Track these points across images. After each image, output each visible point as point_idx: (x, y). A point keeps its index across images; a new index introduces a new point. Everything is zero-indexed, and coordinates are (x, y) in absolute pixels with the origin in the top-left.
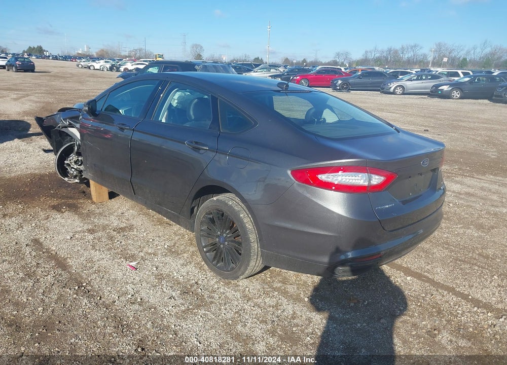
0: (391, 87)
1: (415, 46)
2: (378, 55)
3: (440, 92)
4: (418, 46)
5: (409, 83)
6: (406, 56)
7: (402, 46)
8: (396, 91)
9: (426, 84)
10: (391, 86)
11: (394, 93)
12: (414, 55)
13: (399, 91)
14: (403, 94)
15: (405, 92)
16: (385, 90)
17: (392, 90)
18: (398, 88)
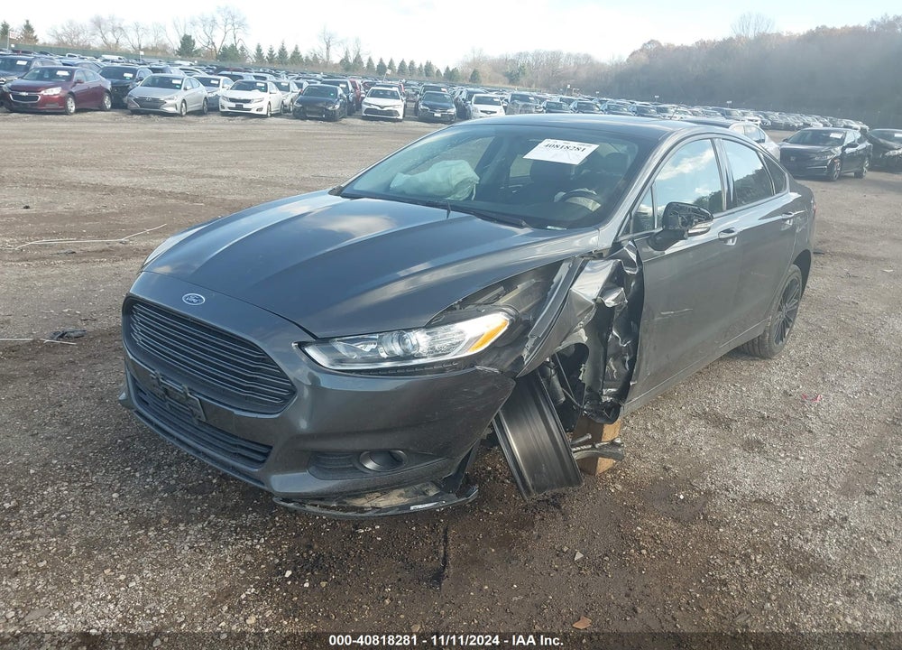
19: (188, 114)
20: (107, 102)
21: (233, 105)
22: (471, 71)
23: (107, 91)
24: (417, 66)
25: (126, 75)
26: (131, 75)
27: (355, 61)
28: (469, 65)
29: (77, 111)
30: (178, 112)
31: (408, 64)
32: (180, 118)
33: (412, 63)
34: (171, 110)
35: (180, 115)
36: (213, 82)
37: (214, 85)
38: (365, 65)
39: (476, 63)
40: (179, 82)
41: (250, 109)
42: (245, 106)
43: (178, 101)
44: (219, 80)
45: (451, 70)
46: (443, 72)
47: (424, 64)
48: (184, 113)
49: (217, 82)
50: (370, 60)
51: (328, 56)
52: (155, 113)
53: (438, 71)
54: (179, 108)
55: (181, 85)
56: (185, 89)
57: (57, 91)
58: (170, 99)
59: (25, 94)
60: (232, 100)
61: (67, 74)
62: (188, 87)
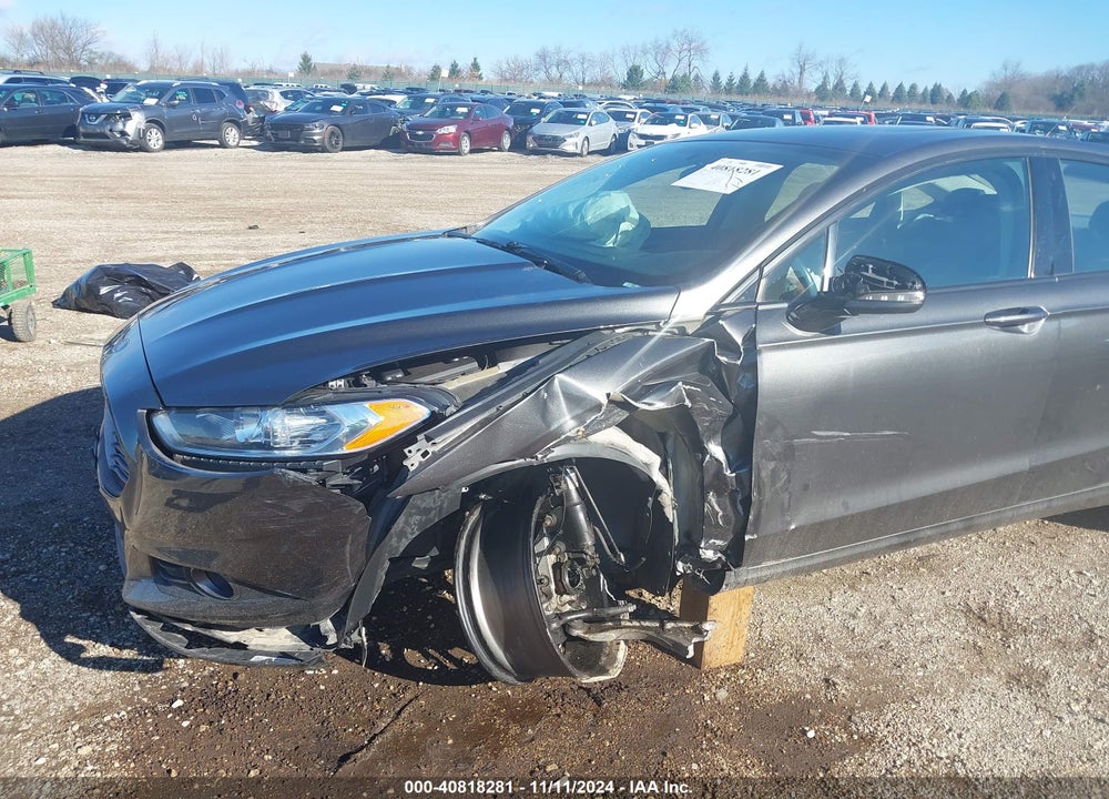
19: (589, 153)
20: (507, 141)
22: (1000, 93)
23: (508, 129)
24: (920, 90)
25: (533, 111)
26: (538, 111)
27: (835, 87)
28: (997, 86)
29: (472, 151)
30: (578, 151)
31: (907, 88)
32: (579, 158)
33: (913, 87)
34: (571, 149)
35: (580, 155)
36: (628, 116)
37: (629, 119)
38: (848, 93)
39: (1009, 83)
40: (584, 117)
43: (579, 141)
44: (635, 114)
45: (969, 93)
46: (956, 97)
47: (930, 88)
48: (585, 153)
49: (632, 116)
50: (855, 85)
51: (800, 82)
52: (554, 153)
53: (950, 97)
54: (579, 148)
55: (585, 120)
56: (590, 124)
57: (452, 129)
58: (571, 136)
59: (420, 133)
60: (642, 137)
61: (465, 110)
62: (594, 122)
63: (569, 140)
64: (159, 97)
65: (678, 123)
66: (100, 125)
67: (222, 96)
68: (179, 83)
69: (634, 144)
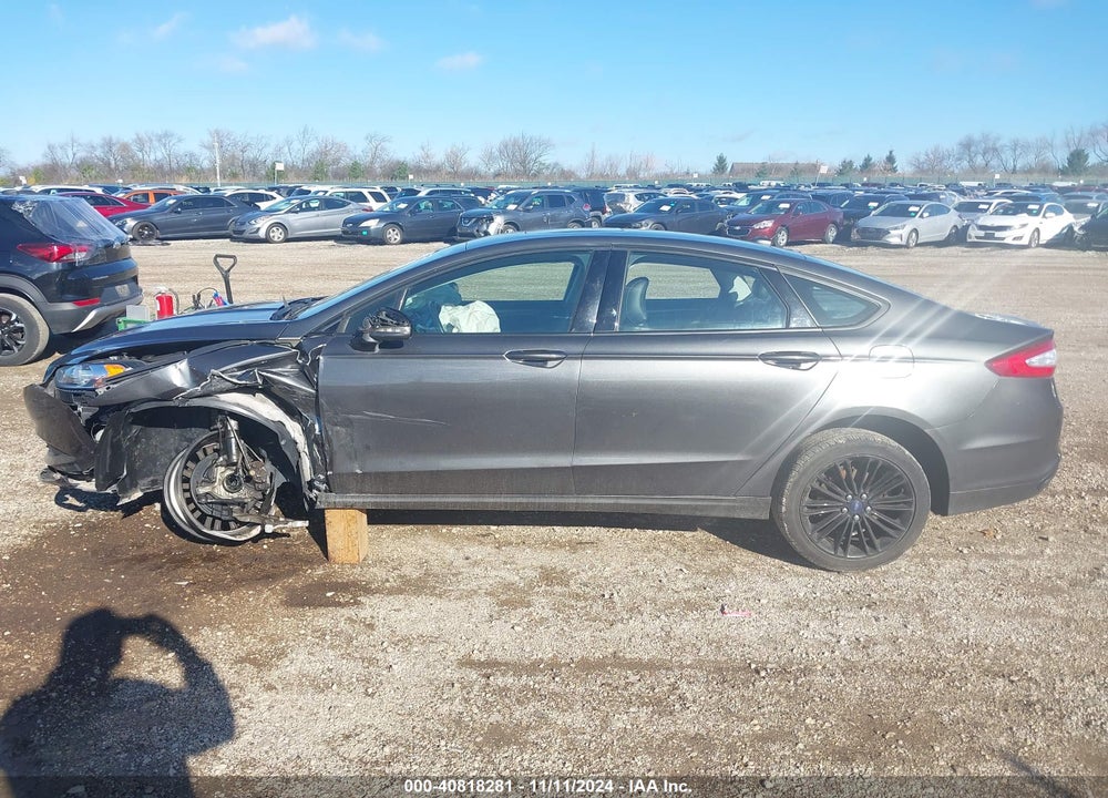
0: (259, 229)
1: (166, 135)
2: (81, 154)
3: (365, 233)
4: (172, 135)
5: (291, 217)
6: (152, 157)
7: (138, 135)
8: (272, 235)
9: (324, 218)
10: (257, 226)
11: (267, 240)
12: (169, 155)
13: (277, 234)
14: (287, 240)
15: (290, 236)
16: (246, 235)
17: (262, 234)
18: (274, 229)
19: (919, 245)
20: (832, 233)
21: (982, 233)
23: (835, 223)
25: (871, 205)
29: (788, 244)
30: (904, 243)
32: (903, 250)
34: (894, 240)
35: (907, 246)
36: (981, 207)
40: (916, 209)
41: (1003, 239)
42: (997, 234)
43: (905, 232)
48: (912, 244)
52: (876, 245)
54: (905, 240)
55: (916, 213)
56: (921, 216)
57: (769, 224)
58: (896, 229)
59: (738, 228)
60: (981, 228)
61: (787, 206)
62: (926, 215)
63: (892, 232)
64: (519, 204)
65: (1030, 212)
66: (471, 226)
67: (571, 200)
68: (536, 191)
69: (973, 235)
